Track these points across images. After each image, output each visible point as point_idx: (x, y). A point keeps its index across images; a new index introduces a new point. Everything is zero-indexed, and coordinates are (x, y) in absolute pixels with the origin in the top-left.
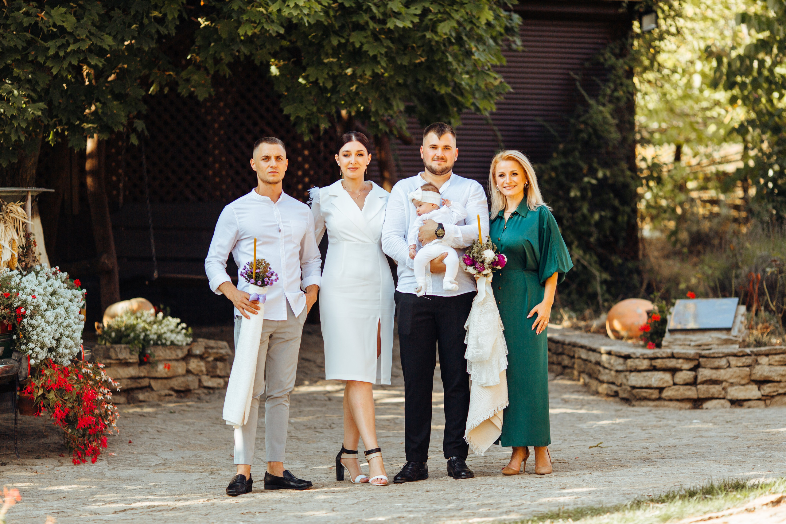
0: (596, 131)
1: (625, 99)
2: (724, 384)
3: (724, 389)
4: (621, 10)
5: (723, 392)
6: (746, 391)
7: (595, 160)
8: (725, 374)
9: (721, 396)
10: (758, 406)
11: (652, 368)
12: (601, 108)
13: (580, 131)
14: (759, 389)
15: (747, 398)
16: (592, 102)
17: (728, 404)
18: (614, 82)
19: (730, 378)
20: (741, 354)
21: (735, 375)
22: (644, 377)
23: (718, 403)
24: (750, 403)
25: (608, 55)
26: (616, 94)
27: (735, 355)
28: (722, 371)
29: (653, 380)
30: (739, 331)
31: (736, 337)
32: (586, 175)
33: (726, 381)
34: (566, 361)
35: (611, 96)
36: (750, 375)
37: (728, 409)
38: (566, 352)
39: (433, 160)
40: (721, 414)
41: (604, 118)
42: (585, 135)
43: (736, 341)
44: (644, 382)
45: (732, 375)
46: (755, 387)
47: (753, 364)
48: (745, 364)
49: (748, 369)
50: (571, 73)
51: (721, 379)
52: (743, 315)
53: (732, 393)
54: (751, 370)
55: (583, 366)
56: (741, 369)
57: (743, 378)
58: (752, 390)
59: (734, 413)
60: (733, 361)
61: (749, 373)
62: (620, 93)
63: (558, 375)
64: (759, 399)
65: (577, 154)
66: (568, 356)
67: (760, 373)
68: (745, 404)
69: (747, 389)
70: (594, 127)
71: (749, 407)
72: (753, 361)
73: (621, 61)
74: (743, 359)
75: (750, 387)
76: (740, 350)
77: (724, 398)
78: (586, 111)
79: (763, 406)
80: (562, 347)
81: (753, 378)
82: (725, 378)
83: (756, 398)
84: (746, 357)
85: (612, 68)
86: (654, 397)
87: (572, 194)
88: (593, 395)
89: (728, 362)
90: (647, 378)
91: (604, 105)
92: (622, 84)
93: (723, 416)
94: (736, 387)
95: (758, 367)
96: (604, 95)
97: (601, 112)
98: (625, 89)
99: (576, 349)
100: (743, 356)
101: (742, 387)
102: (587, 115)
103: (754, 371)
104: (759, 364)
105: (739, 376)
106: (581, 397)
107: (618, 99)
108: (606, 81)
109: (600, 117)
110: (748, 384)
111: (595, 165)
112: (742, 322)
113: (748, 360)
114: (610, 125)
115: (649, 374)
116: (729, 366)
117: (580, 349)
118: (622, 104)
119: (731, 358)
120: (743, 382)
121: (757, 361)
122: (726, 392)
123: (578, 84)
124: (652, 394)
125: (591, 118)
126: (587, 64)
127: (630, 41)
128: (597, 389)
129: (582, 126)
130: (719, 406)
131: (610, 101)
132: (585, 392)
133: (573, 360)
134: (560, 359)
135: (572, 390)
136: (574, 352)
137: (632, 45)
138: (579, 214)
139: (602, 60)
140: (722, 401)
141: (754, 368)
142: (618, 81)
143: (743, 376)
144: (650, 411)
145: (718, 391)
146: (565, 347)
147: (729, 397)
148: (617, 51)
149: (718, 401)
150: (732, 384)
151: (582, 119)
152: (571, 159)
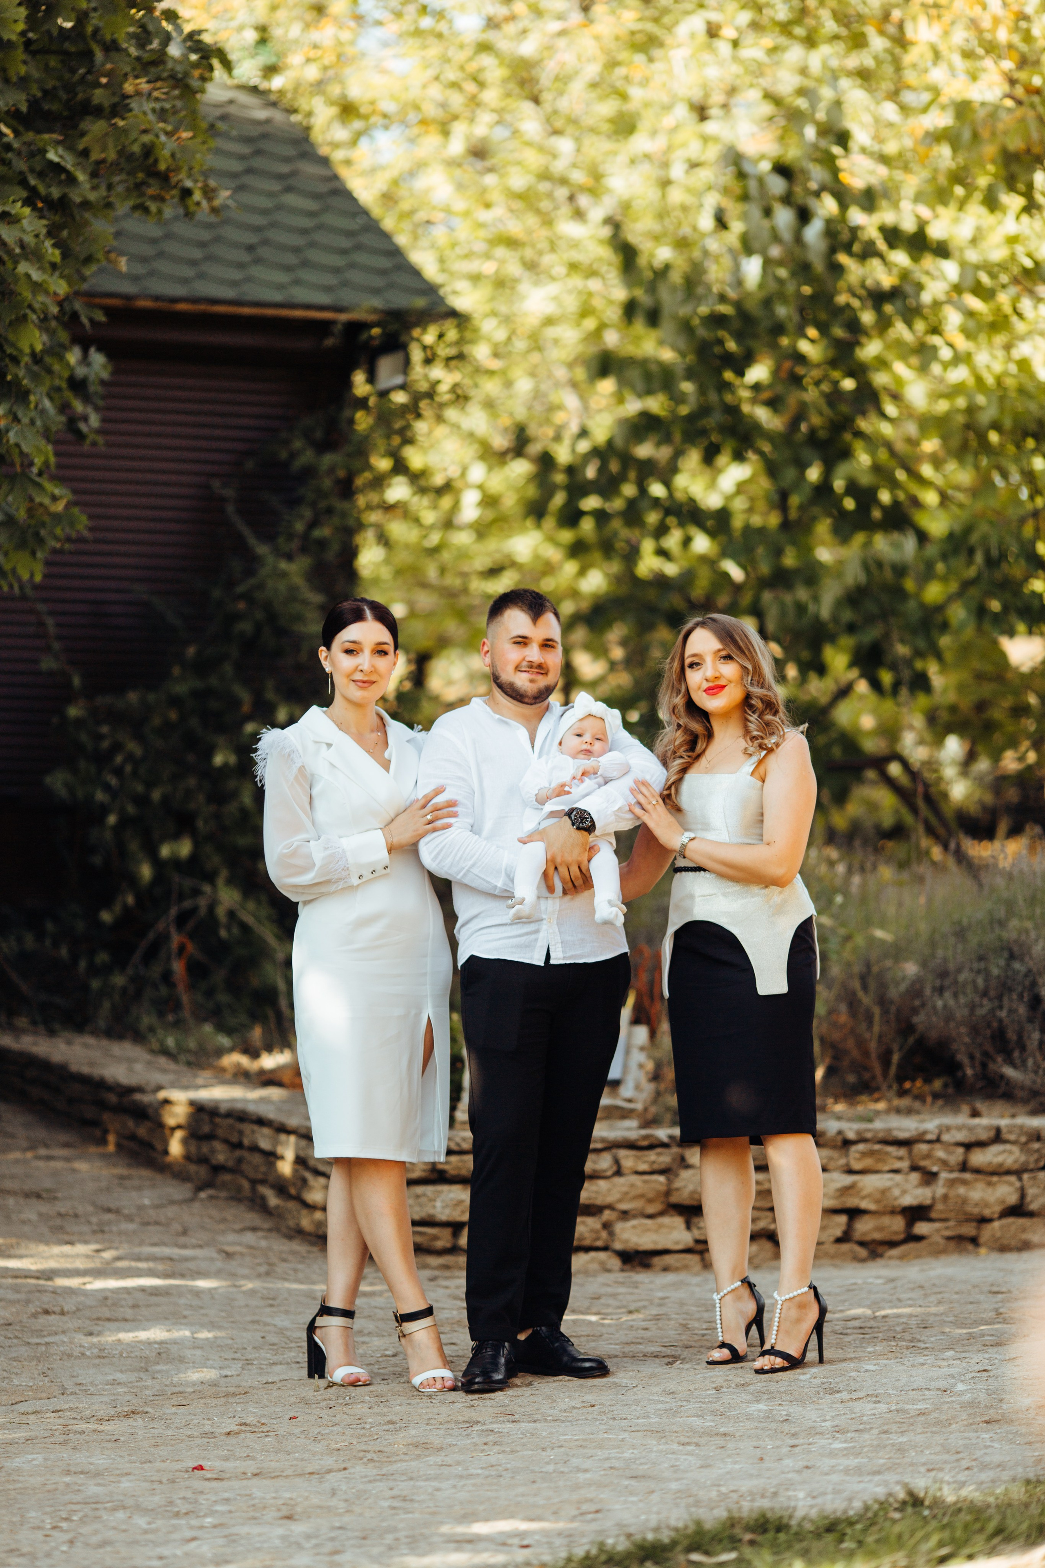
0: (272, 617)
1: (335, 547)
2: (607, 1215)
3: (606, 1226)
4: (329, 342)
5: (604, 1234)
6: (656, 1231)
7: (270, 684)
8: (609, 1190)
9: (599, 1243)
10: (686, 1268)
11: (434, 1176)
12: (283, 565)
13: (237, 617)
14: (688, 1227)
15: (660, 1247)
16: (262, 549)
17: (615, 1263)
18: (313, 504)
19: (620, 1201)
20: (645, 1143)
21: (633, 1193)
22: (418, 1197)
23: (592, 1260)
24: (668, 1259)
25: (298, 444)
26: (318, 533)
27: (631, 1145)
28: (602, 1183)
29: (438, 1204)
30: (637, 1087)
31: (630, 1101)
32: (249, 718)
33: (610, 1207)
34: (222, 1156)
35: (306, 536)
36: (668, 1193)
37: (621, 1276)
38: (220, 1132)
39: (518, 669)
40: (609, 1290)
41: (293, 589)
42: (245, 627)
43: (632, 1111)
44: (417, 1209)
45: (626, 1193)
46: (678, 1222)
47: (674, 1167)
48: (656, 1167)
49: (662, 1179)
50: (216, 484)
51: (599, 1202)
52: (642, 1049)
53: (625, 1236)
54: (670, 1181)
55: (263, 1169)
56: (646, 1177)
57: (650, 1201)
58: (672, 1228)
59: (636, 1285)
60: (628, 1159)
61: (663, 1188)
62: (324, 532)
63: (199, 1189)
64: (688, 1251)
65: (228, 669)
66: (226, 1141)
67: (691, 1187)
68: (657, 1261)
69: (661, 1226)
70: (267, 607)
71: (666, 1269)
72: (674, 1160)
73: (328, 459)
74: (652, 1156)
75: (666, 1220)
76: (644, 1132)
77: (605, 1249)
78: (250, 572)
79: (698, 1267)
80: (212, 1122)
81: (674, 1199)
82: (609, 1200)
83: (680, 1247)
84: (659, 1150)
85: (309, 472)
86: (439, 1244)
87: (218, 760)
88: (290, 1238)
89: (617, 1162)
90: (423, 1200)
91: (289, 557)
92: (330, 511)
93: (614, 1296)
94: (634, 1222)
95: (685, 1174)
96: (290, 537)
97: (284, 575)
98: (336, 520)
99: (247, 1128)
100: (651, 1147)
101: (649, 1222)
102: (252, 581)
103: (677, 1184)
104: (688, 1167)
105: (641, 1196)
106: (263, 1243)
107: (322, 544)
108: (295, 502)
109: (282, 586)
110: (661, 1214)
111: (270, 695)
112: (641, 1066)
113: (664, 1158)
114: (305, 602)
115: (429, 1190)
116: (619, 1173)
117: (255, 1127)
118: (331, 555)
119: (622, 1153)
120: (651, 1209)
121: (683, 1159)
122: (611, 1234)
123: (230, 508)
124: (436, 1238)
125: (261, 586)
126: (250, 465)
127: (347, 413)
128: (298, 1225)
129: (242, 606)
130: (595, 1266)
131: (304, 550)
132: (270, 1230)
133: (238, 1153)
134: (205, 1149)
135: (237, 1226)
136: (241, 1133)
137: (351, 421)
138: (232, 808)
139: (284, 455)
140: (602, 1255)
141: (677, 1175)
142: (323, 504)
143: (651, 1195)
144: (433, 1279)
145: (592, 1231)
146: (218, 1120)
147: (618, 1246)
148: (319, 434)
149: (593, 1254)
150: (625, 1215)
151: (241, 589)
152: (214, 681)
